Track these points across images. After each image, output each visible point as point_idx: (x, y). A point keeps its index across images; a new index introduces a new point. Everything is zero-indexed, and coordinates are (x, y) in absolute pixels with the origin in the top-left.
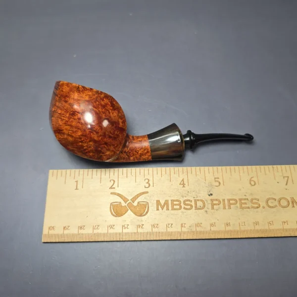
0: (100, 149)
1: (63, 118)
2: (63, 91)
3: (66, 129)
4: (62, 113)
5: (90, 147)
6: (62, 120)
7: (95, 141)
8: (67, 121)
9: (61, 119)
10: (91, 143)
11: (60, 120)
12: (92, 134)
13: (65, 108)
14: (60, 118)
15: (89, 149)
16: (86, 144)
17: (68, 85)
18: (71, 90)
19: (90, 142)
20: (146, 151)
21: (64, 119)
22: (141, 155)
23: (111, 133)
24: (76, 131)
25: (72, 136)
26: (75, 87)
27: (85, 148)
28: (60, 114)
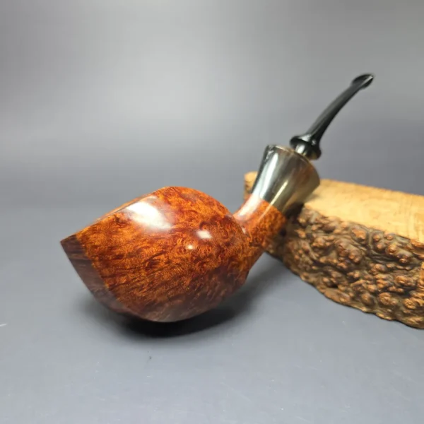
0: (229, 275)
1: (138, 284)
2: (96, 247)
3: (161, 295)
4: (131, 278)
5: (216, 285)
6: (141, 288)
7: (216, 271)
8: (152, 283)
9: (137, 287)
10: (213, 279)
11: (135, 292)
12: (205, 265)
13: (128, 267)
14: (133, 289)
15: (217, 288)
16: (208, 287)
17: (94, 230)
18: (109, 233)
19: (210, 278)
20: (273, 217)
21: (143, 285)
22: (271, 227)
23: (224, 238)
24: (179, 284)
25: (177, 297)
26: (111, 222)
27: (209, 294)
28: (127, 283)
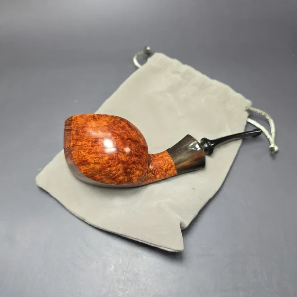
0: (129, 170)
1: (85, 148)
2: (78, 124)
3: (91, 158)
4: (83, 144)
5: (119, 170)
6: (85, 150)
7: (123, 163)
8: (91, 150)
9: (84, 149)
10: (119, 165)
11: (82, 151)
12: (119, 155)
13: (85, 138)
14: (82, 149)
15: (119, 173)
16: (115, 168)
17: (81, 117)
18: (87, 120)
19: (118, 164)
21: (87, 149)
23: (136, 151)
24: (102, 157)
25: (98, 164)
26: (91, 116)
27: (114, 172)
28: (81, 145)
